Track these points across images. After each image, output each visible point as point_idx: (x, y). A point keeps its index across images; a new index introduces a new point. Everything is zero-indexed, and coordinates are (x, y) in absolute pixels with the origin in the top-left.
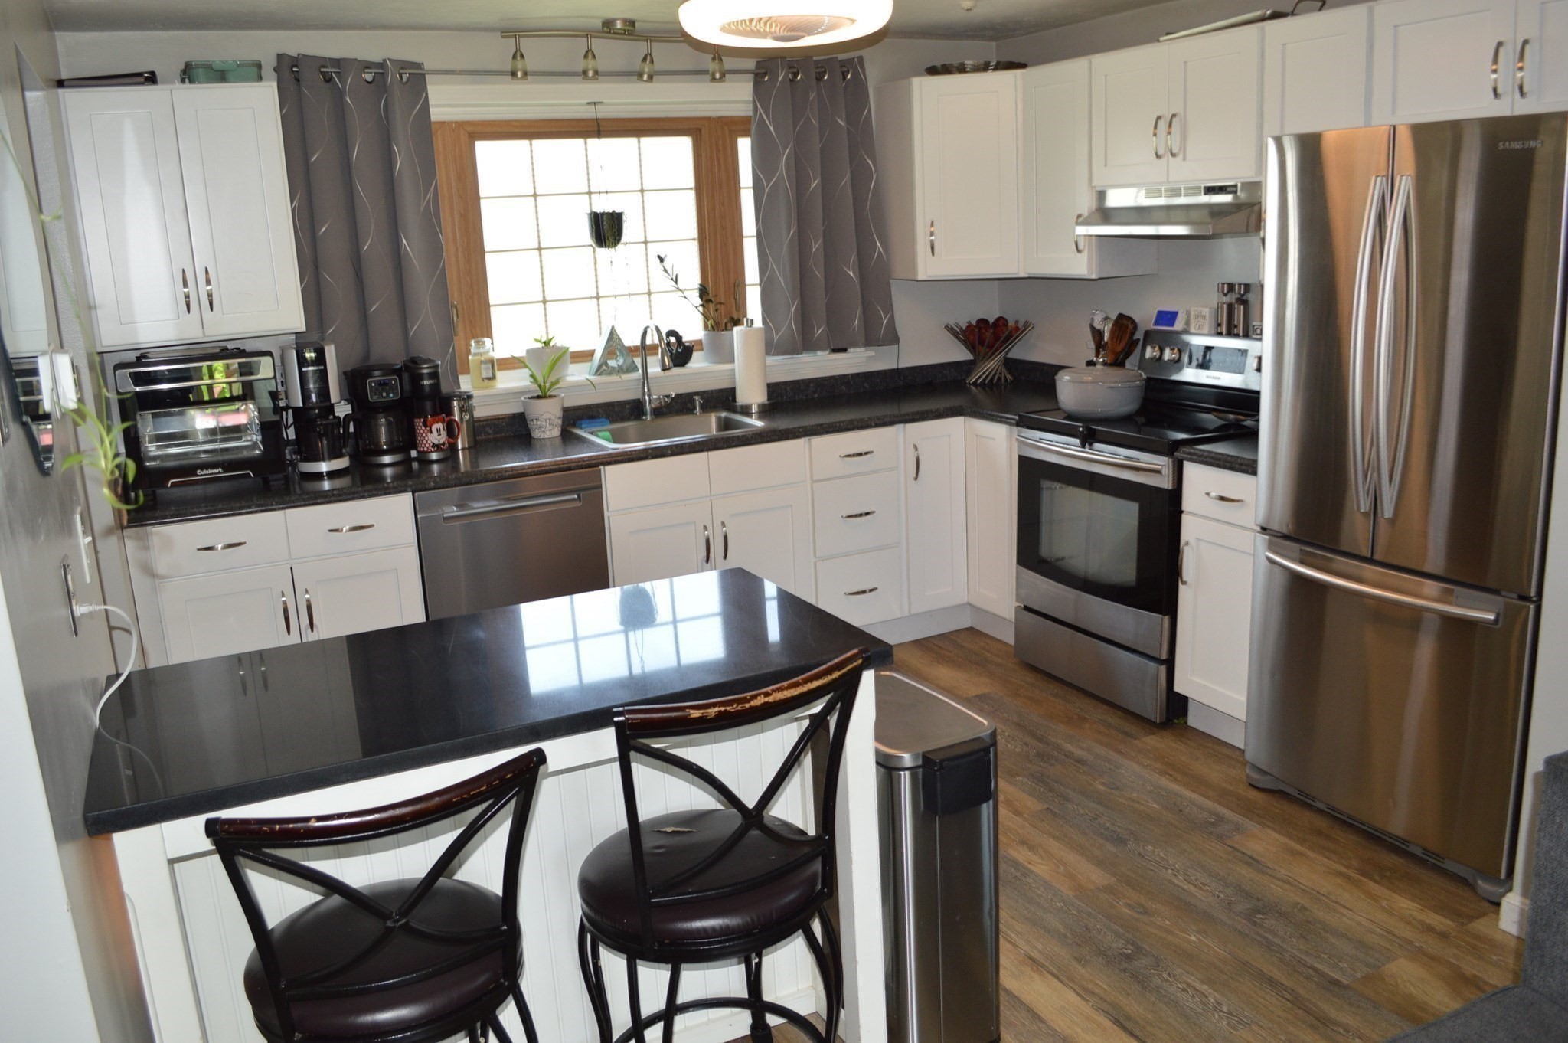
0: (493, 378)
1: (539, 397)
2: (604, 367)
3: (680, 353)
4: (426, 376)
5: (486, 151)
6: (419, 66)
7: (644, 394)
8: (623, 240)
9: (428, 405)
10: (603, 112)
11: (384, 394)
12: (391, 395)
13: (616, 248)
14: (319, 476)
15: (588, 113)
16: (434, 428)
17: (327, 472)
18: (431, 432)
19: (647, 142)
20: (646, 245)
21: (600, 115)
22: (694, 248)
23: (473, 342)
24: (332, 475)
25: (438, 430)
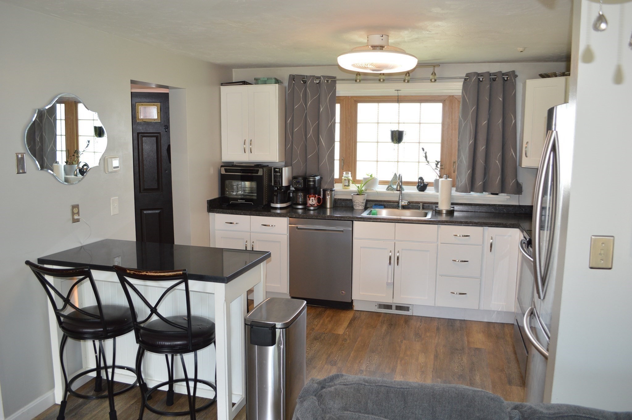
0: (349, 186)
1: (358, 194)
2: (390, 188)
3: (422, 186)
4: (312, 181)
5: (361, 107)
6: (335, 78)
7: (399, 199)
8: (403, 141)
9: (312, 191)
10: (401, 93)
11: (298, 185)
12: (300, 186)
13: (399, 144)
14: (276, 208)
15: (395, 93)
16: (311, 199)
17: (280, 207)
18: (310, 200)
19: (423, 105)
20: (419, 144)
21: (399, 95)
22: (439, 147)
23: (344, 173)
24: (281, 208)
25: (312, 200)
